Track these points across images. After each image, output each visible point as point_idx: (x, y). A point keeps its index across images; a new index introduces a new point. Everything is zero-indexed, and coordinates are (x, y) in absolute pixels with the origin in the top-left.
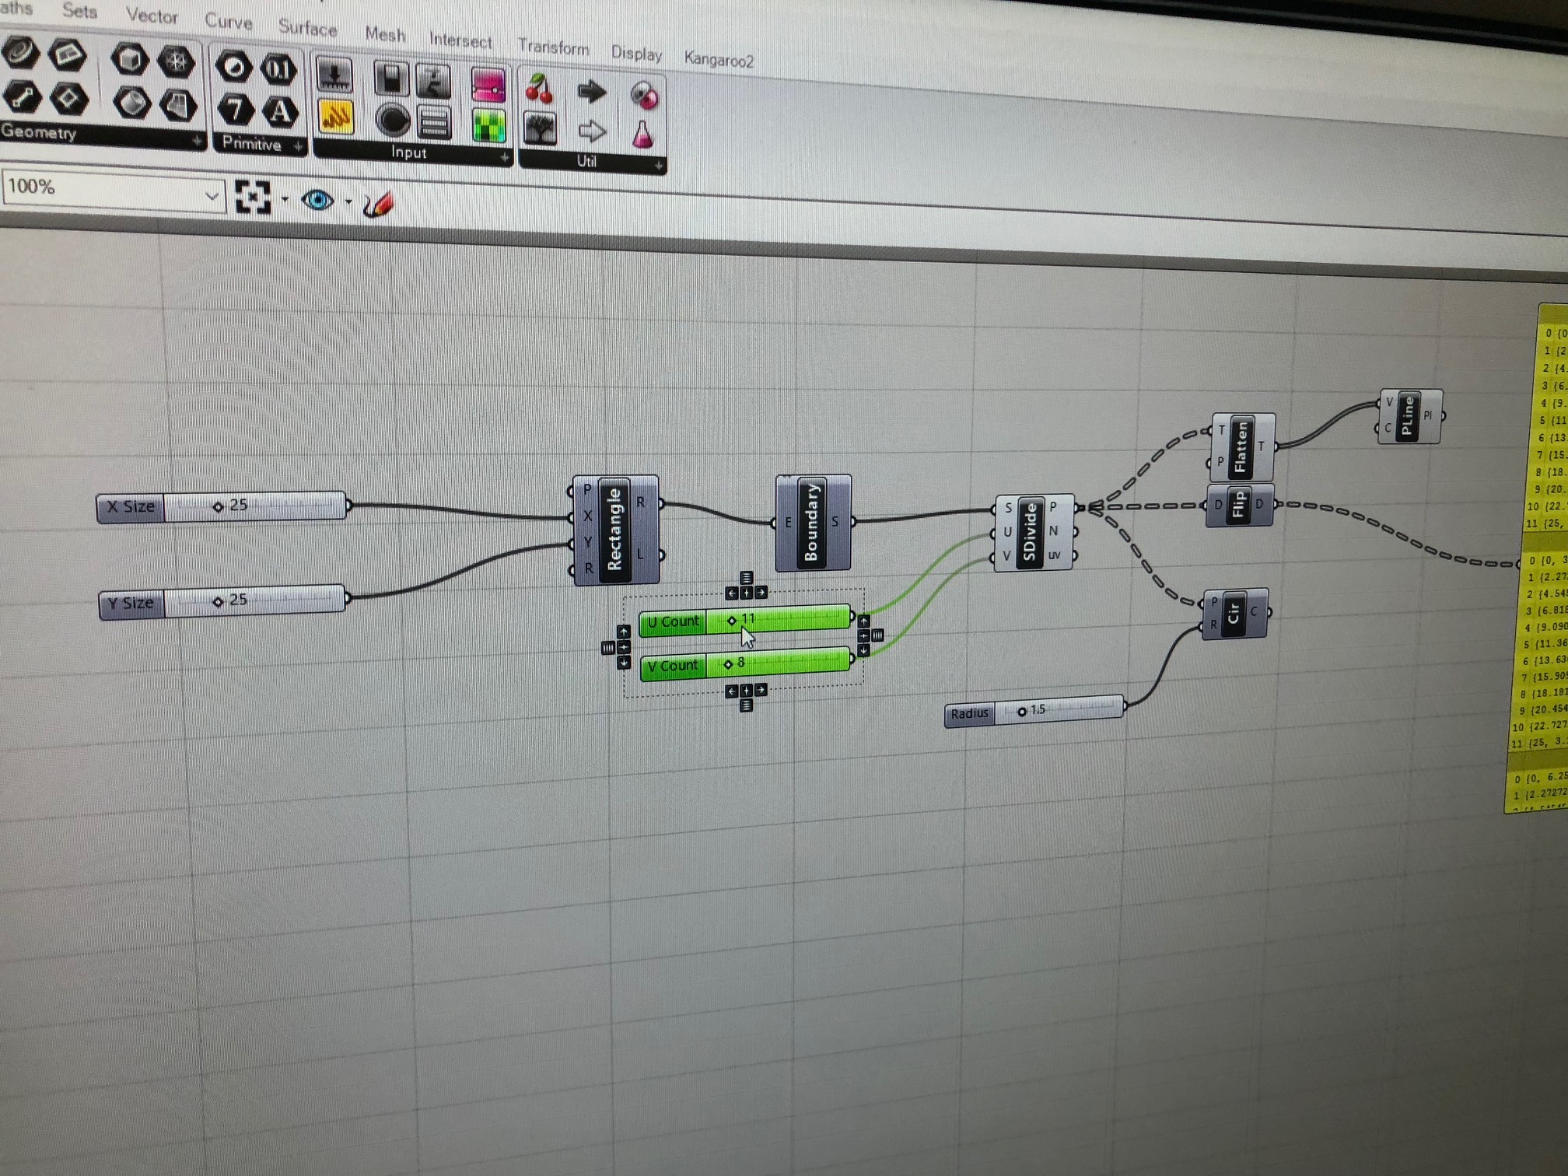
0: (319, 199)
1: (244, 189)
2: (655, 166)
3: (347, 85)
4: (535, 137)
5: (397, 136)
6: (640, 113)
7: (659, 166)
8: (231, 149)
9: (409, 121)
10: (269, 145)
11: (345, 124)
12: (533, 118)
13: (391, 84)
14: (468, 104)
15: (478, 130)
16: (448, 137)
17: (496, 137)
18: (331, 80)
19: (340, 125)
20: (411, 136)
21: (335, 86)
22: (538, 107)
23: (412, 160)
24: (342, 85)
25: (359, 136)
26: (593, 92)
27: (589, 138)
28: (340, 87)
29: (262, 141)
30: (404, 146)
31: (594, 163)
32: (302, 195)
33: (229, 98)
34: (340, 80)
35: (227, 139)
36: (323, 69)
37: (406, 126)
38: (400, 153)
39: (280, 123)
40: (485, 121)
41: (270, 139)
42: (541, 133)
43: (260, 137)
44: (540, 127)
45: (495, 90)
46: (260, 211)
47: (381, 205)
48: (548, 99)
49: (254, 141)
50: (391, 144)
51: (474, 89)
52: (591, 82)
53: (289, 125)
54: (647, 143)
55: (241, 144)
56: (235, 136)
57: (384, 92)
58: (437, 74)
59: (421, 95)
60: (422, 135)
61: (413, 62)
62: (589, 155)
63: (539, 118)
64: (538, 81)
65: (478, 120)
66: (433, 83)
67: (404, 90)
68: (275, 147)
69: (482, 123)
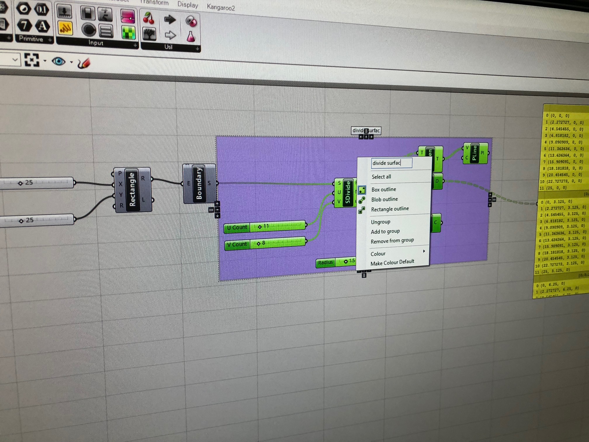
0: (59, 61)
1: (28, 57)
2: (196, 49)
3: (69, 15)
4: (147, 37)
5: (91, 36)
6: (189, 28)
7: (198, 49)
8: (22, 41)
9: (95, 30)
10: (38, 39)
11: (69, 31)
12: (146, 30)
13: (87, 15)
14: (120, 23)
15: (124, 34)
16: (112, 37)
17: (132, 37)
18: (63, 13)
19: (67, 31)
20: (96, 36)
21: (65, 16)
22: (148, 25)
23: (97, 46)
24: (68, 15)
25: (76, 36)
26: (170, 20)
27: (169, 38)
28: (66, 16)
29: (35, 38)
30: (94, 40)
31: (171, 48)
32: (52, 59)
33: (22, 21)
34: (66, 14)
35: (21, 37)
36: (59, 9)
37: (94, 32)
38: (92, 43)
39: (42, 30)
40: (127, 31)
41: (38, 37)
42: (150, 36)
43: (34, 36)
44: (149, 33)
45: (130, 19)
46: (35, 65)
47: (85, 64)
48: (152, 22)
49: (32, 37)
50: (88, 39)
51: (122, 18)
52: (169, 16)
53: (46, 31)
54: (193, 40)
55: (27, 39)
56: (24, 36)
57: (85, 19)
58: (107, 12)
59: (100, 20)
60: (101, 36)
61: (96, 7)
62: (169, 45)
63: (149, 30)
64: (147, 15)
65: (124, 31)
66: (105, 15)
67: (93, 18)
68: (40, 40)
69: (126, 31)
